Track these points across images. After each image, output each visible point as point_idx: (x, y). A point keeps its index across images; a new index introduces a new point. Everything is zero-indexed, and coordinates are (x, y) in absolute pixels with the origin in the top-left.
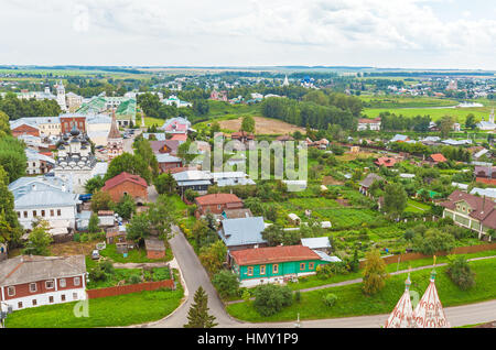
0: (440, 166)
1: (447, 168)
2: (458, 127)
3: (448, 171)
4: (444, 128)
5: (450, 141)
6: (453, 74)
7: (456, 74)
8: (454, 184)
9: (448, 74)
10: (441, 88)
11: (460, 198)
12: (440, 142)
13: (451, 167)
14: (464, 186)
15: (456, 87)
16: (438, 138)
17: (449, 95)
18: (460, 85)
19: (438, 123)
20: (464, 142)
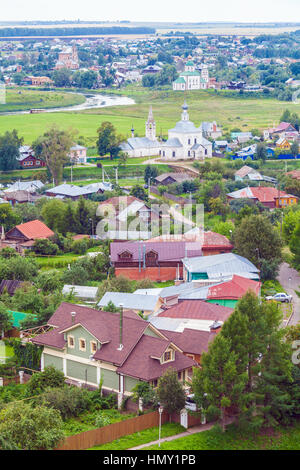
0: (40, 250)
1: (54, 253)
2: (82, 155)
3: (56, 260)
4: (50, 160)
5: (65, 188)
6: (68, 32)
7: (77, 32)
8: (67, 289)
9: (58, 32)
10: (44, 66)
11: (74, 320)
12: (43, 192)
13: (64, 249)
14: (88, 291)
15: (75, 62)
16: (39, 184)
17: (62, 82)
18: (84, 57)
19: (38, 148)
20: (94, 187)
